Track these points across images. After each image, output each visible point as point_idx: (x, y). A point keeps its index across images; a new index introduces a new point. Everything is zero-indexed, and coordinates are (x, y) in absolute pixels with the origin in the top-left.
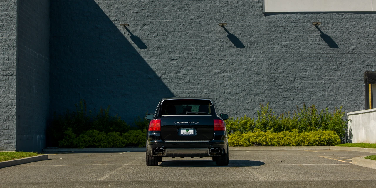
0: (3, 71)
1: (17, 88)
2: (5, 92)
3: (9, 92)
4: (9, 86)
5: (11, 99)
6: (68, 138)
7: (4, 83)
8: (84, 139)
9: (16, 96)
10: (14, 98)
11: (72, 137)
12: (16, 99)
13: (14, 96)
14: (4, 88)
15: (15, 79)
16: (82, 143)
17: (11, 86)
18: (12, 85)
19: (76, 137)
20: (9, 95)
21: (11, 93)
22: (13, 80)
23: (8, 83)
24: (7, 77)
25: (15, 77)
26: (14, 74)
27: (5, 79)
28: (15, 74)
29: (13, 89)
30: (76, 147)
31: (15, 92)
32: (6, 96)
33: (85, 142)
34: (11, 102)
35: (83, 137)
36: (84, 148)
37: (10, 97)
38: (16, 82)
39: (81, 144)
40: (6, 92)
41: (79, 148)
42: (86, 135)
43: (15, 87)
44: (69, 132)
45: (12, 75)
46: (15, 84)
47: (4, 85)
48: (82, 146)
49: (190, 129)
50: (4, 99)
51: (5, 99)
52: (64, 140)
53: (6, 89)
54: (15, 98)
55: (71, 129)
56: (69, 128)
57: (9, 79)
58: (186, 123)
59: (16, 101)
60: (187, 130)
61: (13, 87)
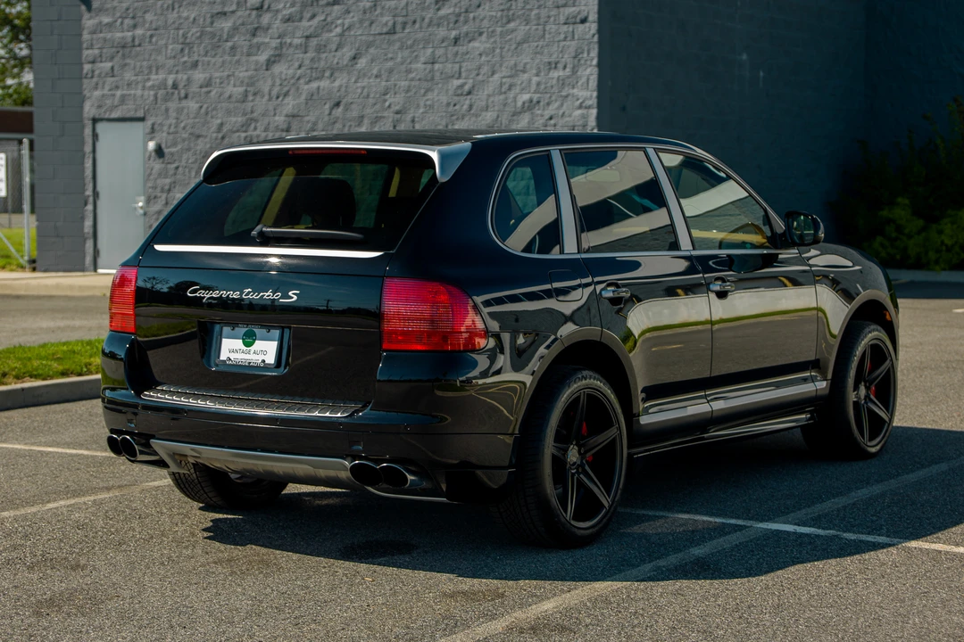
0: (558, 7)
1: (599, 65)
2: (562, 83)
3: (577, 82)
4: (576, 61)
5: (580, 107)
6: (894, 235)
7: (562, 52)
8: (943, 237)
9: (595, 94)
10: (590, 103)
11: (907, 231)
12: (595, 105)
13: (591, 96)
14: (560, 66)
15: (594, 35)
16: (938, 251)
17: (582, 62)
18: (585, 55)
19: (919, 233)
20: (575, 91)
21: (582, 85)
22: (587, 37)
23: (572, 50)
24: (571, 29)
25: (594, 27)
26: (591, 18)
27: (562, 36)
28: (593, 17)
29: (589, 71)
30: (919, 265)
31: (593, 83)
32: (567, 96)
33: (949, 250)
34: (584, 117)
35: (940, 232)
36: (944, 269)
37: (578, 99)
38: (596, 46)
39: (932, 255)
40: (567, 81)
41: (929, 269)
42: (953, 223)
43: (595, 62)
44: (901, 212)
45: (584, 21)
46: (594, 53)
47: (560, 56)
48: (937, 262)
49: (264, 331)
50: (562, 105)
51: (565, 107)
52: (879, 239)
53: (568, 70)
54: (594, 102)
55: (907, 201)
56: (900, 200)
57: (576, 37)
58: (236, 295)
59: (594, 112)
60: (249, 339)
61: (588, 63)
